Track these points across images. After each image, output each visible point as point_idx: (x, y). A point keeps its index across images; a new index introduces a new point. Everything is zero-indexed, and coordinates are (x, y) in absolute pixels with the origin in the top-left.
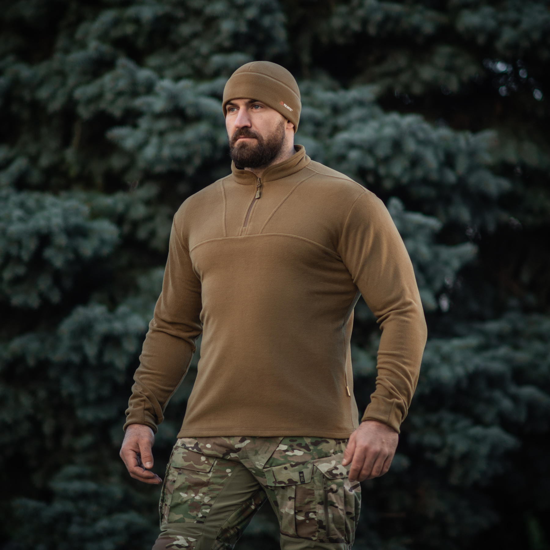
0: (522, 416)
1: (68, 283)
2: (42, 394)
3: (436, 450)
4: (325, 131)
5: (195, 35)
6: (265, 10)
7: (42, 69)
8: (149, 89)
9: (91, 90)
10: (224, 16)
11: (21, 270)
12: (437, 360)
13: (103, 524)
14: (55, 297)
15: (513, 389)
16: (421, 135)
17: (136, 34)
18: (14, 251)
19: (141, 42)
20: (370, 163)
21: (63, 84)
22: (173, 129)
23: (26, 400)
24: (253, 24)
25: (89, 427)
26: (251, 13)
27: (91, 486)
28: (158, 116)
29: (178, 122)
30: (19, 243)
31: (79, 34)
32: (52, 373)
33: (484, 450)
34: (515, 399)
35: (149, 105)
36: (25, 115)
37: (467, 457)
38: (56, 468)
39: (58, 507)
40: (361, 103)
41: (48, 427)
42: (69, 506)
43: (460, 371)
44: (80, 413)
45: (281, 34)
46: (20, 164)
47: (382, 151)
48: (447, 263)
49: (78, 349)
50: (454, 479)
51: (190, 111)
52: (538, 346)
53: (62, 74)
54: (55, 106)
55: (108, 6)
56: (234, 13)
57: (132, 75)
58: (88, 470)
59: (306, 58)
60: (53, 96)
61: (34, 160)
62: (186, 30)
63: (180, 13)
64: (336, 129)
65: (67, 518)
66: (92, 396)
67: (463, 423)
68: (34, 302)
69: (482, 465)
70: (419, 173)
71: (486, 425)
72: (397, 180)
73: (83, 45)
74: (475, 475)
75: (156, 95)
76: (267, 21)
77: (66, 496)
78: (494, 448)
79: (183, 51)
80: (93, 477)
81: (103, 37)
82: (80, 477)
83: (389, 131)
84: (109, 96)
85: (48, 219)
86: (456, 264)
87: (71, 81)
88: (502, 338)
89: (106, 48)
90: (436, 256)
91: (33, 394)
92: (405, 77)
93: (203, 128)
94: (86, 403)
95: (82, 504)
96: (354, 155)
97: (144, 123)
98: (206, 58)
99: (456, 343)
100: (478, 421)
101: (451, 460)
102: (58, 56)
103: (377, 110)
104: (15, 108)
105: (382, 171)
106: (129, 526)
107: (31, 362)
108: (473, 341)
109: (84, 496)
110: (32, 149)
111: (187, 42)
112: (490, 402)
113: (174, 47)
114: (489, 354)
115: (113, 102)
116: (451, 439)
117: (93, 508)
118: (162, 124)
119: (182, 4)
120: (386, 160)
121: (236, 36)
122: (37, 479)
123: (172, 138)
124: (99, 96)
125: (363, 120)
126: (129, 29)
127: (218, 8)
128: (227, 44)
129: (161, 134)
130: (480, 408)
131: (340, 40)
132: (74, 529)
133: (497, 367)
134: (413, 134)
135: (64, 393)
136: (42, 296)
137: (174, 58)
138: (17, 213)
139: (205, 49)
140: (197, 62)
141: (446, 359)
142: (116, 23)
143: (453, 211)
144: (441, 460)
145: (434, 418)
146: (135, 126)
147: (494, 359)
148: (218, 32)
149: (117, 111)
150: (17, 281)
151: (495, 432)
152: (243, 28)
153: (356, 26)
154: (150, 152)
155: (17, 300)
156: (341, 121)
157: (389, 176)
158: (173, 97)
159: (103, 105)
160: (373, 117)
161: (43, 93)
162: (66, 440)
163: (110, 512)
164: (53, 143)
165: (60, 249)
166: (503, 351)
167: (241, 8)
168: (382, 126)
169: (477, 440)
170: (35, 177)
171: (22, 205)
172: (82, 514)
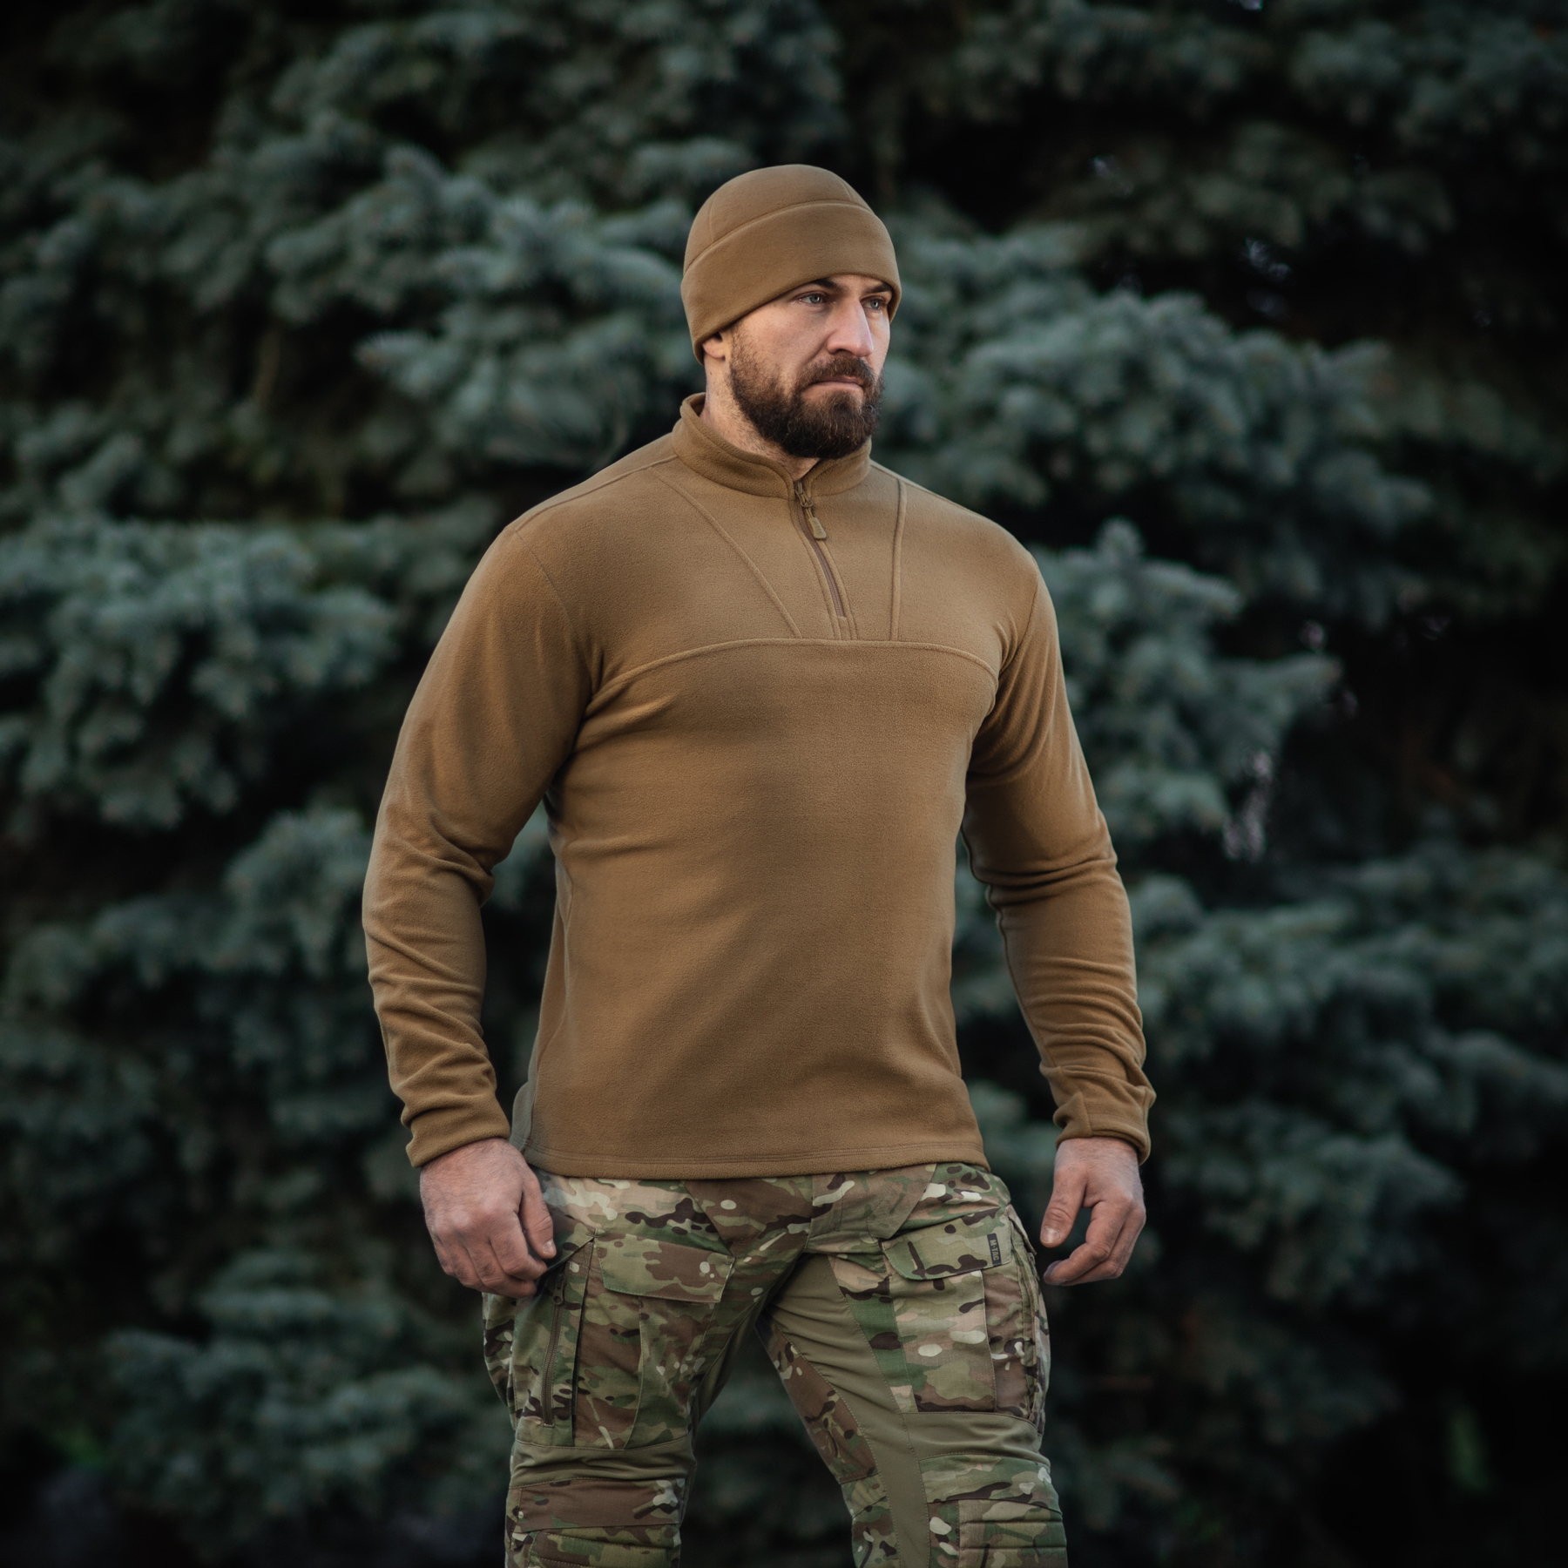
0: (1463, 1114)
1: (254, 762)
2: (179, 1062)
3: (1234, 1203)
4: (942, 345)
5: (594, 95)
6: (783, 23)
7: (181, 193)
8: (475, 230)
9: (314, 240)
10: (673, 38)
11: (127, 728)
12: (1231, 964)
13: (349, 1398)
14: (223, 795)
15: (1437, 1042)
16: (1198, 347)
17: (438, 91)
18: (112, 674)
19: (451, 112)
20: (1062, 419)
21: (239, 231)
22: (538, 336)
23: (135, 1078)
24: (749, 58)
25: (307, 1151)
26: (745, 27)
27: (314, 1304)
28: (499, 301)
29: (551, 319)
30: (125, 652)
31: (282, 97)
32: (209, 1006)
33: (1361, 1199)
34: (1444, 1069)
35: (473, 272)
36: (133, 321)
37: (1313, 1220)
38: (219, 1259)
39: (226, 1357)
40: (1034, 272)
41: (194, 1152)
42: (255, 1357)
43: (1293, 994)
44: (283, 1113)
45: (826, 85)
46: (120, 452)
47: (1097, 387)
48: (1258, 706)
49: (280, 933)
50: (1283, 1283)
51: (584, 286)
52: (1504, 929)
53: (234, 207)
54: (216, 290)
55: (364, 16)
56: (700, 28)
57: (428, 195)
58: (306, 1263)
59: (888, 149)
60: (209, 266)
61: (155, 439)
62: (569, 80)
63: (553, 37)
64: (969, 339)
65: (252, 1384)
66: (316, 1065)
67: (1304, 1132)
68: (165, 810)
69: (1356, 1242)
70: (1198, 445)
71: (1366, 1135)
72: (1140, 463)
73: (293, 125)
74: (1339, 1271)
75: (494, 246)
76: (786, 51)
77: (246, 1331)
78: (1388, 1196)
79: (563, 137)
80: (321, 1282)
81: (351, 100)
82: (285, 1281)
83: (1114, 337)
84: (363, 255)
85: (206, 587)
86: (1282, 708)
87: (261, 222)
88: (1406, 908)
89: (357, 132)
90: (1229, 689)
91: (156, 1062)
92: (1158, 210)
93: (619, 330)
94: (301, 1086)
95: (290, 1351)
96: (1019, 401)
97: (459, 322)
98: (622, 153)
99: (1283, 920)
100: (1344, 1123)
101: (1273, 1232)
102: (224, 155)
103: (1078, 289)
104: (106, 303)
105: (1097, 441)
106: (417, 1407)
107: (151, 974)
108: (1327, 914)
109: (297, 1329)
110: (151, 411)
111: (570, 112)
112: (1376, 1076)
113: (537, 128)
114: (1372, 947)
115: (371, 273)
116: (1271, 1172)
117: (319, 1361)
118: (509, 323)
119: (558, 10)
120: (1107, 412)
121: (703, 92)
122: (167, 1291)
123: (534, 360)
124: (337, 258)
125: (1041, 316)
126: (421, 75)
127: (656, 16)
128: (681, 113)
129: (506, 350)
130: (1350, 1093)
131: (981, 110)
132: (273, 1413)
133: (1393, 980)
134: (1176, 344)
135: (243, 1056)
136: (184, 793)
137: (537, 156)
138: (122, 572)
139: (619, 128)
140: (600, 165)
141: (1256, 962)
142: (385, 60)
143: (1273, 566)
144: (1246, 1230)
145: (1227, 1120)
146: (435, 333)
147: (1384, 960)
148: (657, 83)
149: (383, 298)
150: (117, 756)
151: (1390, 1151)
152: (724, 70)
153: (1026, 71)
154: (474, 398)
155: (119, 805)
156: (984, 317)
157: (1118, 454)
158: (538, 248)
159: (346, 281)
160: (1069, 307)
161: (183, 257)
162: (245, 1186)
163: (366, 1370)
164: (207, 396)
165: (239, 666)
166: (1410, 939)
167: (718, 16)
168: (1094, 327)
169: (1340, 1174)
170: (161, 487)
171: (134, 553)
172: (293, 1375)
